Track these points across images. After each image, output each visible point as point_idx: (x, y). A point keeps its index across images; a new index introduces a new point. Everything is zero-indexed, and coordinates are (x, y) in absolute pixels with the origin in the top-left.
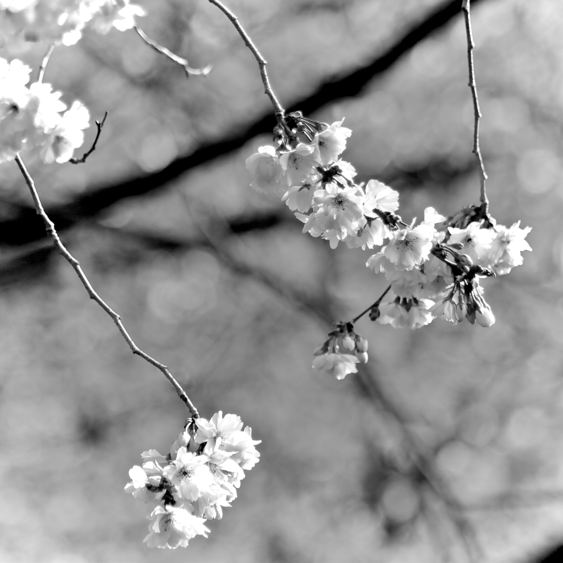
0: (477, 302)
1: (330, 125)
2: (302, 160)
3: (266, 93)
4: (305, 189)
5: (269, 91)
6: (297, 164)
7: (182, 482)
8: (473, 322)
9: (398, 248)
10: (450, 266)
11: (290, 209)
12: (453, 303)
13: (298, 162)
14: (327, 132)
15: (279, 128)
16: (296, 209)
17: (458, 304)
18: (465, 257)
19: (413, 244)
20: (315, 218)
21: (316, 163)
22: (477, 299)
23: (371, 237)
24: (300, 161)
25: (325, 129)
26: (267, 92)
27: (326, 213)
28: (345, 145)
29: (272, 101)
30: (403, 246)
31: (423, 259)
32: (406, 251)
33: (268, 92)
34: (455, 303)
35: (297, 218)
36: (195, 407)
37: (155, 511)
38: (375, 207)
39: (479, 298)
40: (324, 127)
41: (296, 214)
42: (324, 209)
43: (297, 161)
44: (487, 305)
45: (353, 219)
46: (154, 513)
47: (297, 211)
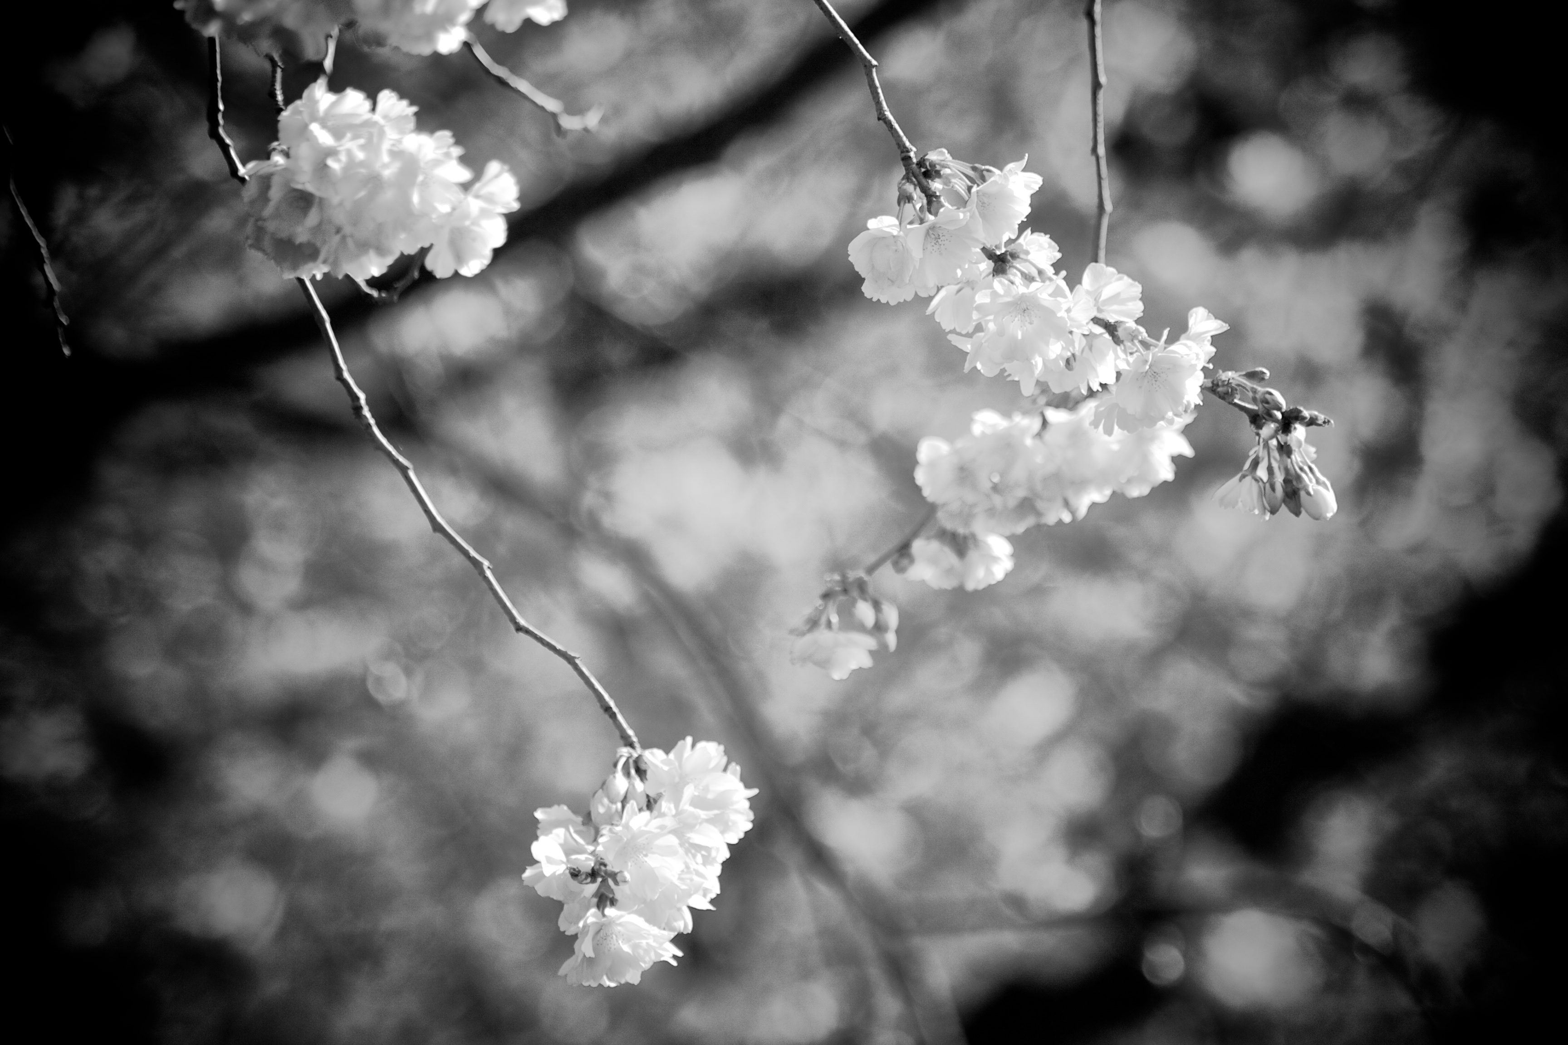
0: (1303, 475)
1: (1001, 169)
2: (951, 237)
3: (879, 119)
4: (967, 291)
5: (885, 115)
6: (942, 246)
7: (629, 864)
8: (1297, 513)
9: (1140, 387)
10: (1245, 412)
11: (944, 327)
12: (1257, 480)
13: (943, 242)
14: (995, 182)
15: (908, 182)
16: (952, 328)
17: (1267, 482)
18: (1270, 394)
19: (1167, 376)
20: (982, 344)
21: (977, 240)
22: (1301, 469)
23: (1095, 370)
24: (947, 240)
25: (990, 177)
26: (882, 117)
27: (1001, 333)
28: (1028, 204)
29: (892, 134)
30: (1148, 382)
31: (1188, 402)
32: (1157, 391)
33: (884, 117)
34: (1262, 480)
35: (953, 343)
36: (631, 727)
37: (588, 918)
38: (1095, 313)
39: (1306, 468)
40: (989, 173)
41: (950, 337)
42: (995, 325)
43: (941, 239)
44: (1322, 478)
45: (1052, 340)
46: (586, 921)
47: (953, 331)
